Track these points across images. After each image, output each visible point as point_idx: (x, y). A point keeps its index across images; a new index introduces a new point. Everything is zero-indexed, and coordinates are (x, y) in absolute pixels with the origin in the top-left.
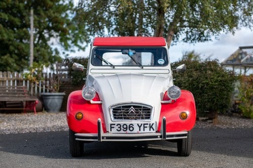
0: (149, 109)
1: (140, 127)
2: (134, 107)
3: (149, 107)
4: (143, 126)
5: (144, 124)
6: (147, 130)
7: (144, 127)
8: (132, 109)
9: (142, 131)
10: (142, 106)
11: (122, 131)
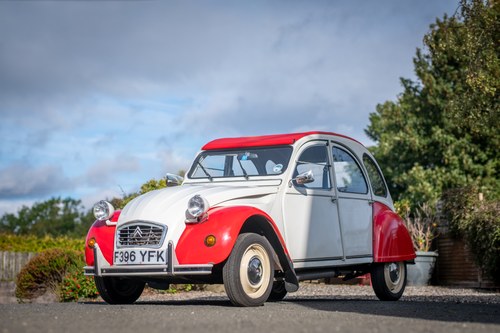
0: (161, 231)
1: (143, 256)
2: (141, 227)
3: (160, 228)
4: (147, 254)
5: (150, 252)
6: (154, 260)
7: (150, 256)
8: (138, 231)
9: (146, 261)
10: (152, 226)
11: (124, 262)
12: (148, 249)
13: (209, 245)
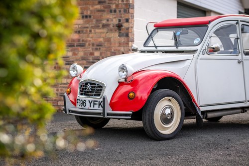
0: (102, 87)
1: (90, 103)
2: (91, 84)
3: (102, 85)
4: (93, 102)
5: (94, 101)
6: (96, 107)
7: (94, 104)
8: (89, 86)
9: (92, 108)
10: (97, 83)
11: (80, 107)
12: (93, 99)
13: (130, 99)
